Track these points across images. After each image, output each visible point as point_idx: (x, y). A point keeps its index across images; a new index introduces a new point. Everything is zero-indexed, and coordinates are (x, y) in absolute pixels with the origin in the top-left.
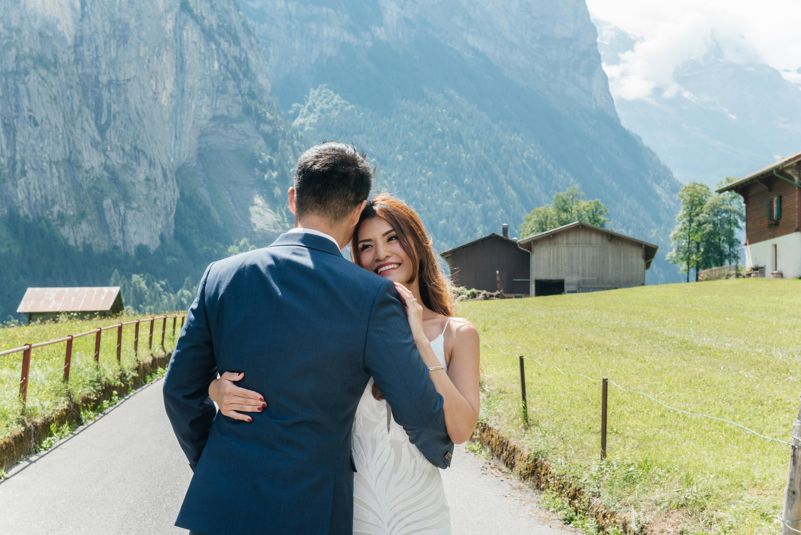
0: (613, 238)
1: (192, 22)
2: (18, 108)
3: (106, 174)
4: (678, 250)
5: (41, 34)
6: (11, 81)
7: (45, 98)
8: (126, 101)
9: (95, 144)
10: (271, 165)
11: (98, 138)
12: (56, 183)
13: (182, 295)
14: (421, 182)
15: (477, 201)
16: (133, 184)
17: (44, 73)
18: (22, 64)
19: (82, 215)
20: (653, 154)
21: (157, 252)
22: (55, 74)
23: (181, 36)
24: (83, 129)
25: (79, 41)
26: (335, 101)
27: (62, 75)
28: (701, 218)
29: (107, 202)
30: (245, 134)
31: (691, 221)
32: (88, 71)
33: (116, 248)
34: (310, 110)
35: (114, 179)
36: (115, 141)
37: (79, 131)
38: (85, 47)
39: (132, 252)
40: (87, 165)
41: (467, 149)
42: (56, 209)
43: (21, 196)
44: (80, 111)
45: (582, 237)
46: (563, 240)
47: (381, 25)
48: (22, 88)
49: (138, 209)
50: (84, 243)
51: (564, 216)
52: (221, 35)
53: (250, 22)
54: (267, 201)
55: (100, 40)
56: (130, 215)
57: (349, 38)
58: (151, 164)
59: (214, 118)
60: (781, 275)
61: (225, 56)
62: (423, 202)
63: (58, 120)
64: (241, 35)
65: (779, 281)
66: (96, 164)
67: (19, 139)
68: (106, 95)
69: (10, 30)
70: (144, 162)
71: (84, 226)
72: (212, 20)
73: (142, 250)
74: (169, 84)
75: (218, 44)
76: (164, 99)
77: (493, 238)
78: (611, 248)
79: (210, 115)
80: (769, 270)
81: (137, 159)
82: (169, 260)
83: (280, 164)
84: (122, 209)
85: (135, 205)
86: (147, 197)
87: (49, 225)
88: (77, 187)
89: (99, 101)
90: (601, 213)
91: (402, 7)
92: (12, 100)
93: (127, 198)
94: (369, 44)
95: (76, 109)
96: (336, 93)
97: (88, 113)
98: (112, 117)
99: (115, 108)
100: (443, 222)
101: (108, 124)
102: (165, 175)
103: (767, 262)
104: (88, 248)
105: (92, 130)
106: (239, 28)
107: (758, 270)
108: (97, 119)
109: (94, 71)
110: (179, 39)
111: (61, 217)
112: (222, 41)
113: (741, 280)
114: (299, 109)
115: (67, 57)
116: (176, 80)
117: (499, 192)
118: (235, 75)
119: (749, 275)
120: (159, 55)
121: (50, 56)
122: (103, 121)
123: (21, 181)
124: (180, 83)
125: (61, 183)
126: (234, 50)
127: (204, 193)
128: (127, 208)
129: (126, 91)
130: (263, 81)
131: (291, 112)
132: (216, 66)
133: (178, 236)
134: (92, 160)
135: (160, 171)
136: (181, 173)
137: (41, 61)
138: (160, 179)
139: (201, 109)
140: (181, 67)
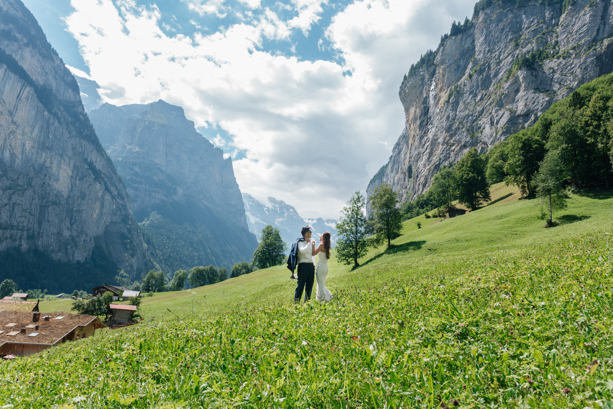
1: (108, 194)
2: (44, 217)
3: (70, 238)
5: (56, 195)
7: (54, 214)
8: (81, 216)
9: (68, 229)
11: (70, 226)
12: (53, 240)
14: (180, 245)
16: (79, 241)
17: (55, 206)
18: (48, 204)
19: (60, 250)
21: (83, 263)
22: (59, 207)
23: (104, 197)
24: (65, 224)
25: (69, 197)
27: (61, 208)
29: (69, 247)
30: (120, 228)
32: (70, 207)
33: (70, 261)
35: (73, 240)
36: (75, 228)
37: (63, 225)
38: (70, 200)
39: (75, 262)
40: (64, 235)
41: (197, 236)
42: (51, 248)
43: (40, 243)
44: (65, 218)
48: (46, 211)
49: (79, 249)
50: (59, 259)
52: (118, 197)
55: (76, 198)
56: (76, 251)
58: (87, 236)
59: (111, 222)
61: (118, 204)
63: (57, 221)
64: (125, 198)
66: (67, 235)
67: (43, 226)
68: (75, 214)
69: (46, 193)
70: (84, 235)
71: (60, 254)
72: (115, 193)
73: (78, 262)
74: (97, 211)
75: (116, 200)
76: (95, 216)
79: (110, 221)
81: (82, 234)
84: (74, 249)
86: (83, 246)
87: (47, 253)
88: (60, 241)
89: (72, 216)
91: (184, 191)
92: (43, 214)
93: (76, 246)
97: (68, 219)
98: (76, 221)
99: (77, 218)
101: (74, 223)
102: (91, 239)
104: (60, 261)
105: (68, 224)
106: (125, 196)
108: (70, 221)
109: (72, 207)
111: (52, 250)
112: (118, 199)
115: (64, 202)
118: (120, 210)
120: (95, 203)
121: (58, 202)
122: (73, 222)
123: (41, 239)
124: (101, 211)
125: (54, 240)
126: (121, 202)
127: (104, 245)
128: (76, 249)
129: (82, 213)
130: (130, 212)
132: (115, 207)
133: (92, 258)
134: (66, 233)
135: (89, 238)
136: (97, 239)
137: (54, 203)
138: (88, 241)
139: (106, 219)
140: (102, 207)
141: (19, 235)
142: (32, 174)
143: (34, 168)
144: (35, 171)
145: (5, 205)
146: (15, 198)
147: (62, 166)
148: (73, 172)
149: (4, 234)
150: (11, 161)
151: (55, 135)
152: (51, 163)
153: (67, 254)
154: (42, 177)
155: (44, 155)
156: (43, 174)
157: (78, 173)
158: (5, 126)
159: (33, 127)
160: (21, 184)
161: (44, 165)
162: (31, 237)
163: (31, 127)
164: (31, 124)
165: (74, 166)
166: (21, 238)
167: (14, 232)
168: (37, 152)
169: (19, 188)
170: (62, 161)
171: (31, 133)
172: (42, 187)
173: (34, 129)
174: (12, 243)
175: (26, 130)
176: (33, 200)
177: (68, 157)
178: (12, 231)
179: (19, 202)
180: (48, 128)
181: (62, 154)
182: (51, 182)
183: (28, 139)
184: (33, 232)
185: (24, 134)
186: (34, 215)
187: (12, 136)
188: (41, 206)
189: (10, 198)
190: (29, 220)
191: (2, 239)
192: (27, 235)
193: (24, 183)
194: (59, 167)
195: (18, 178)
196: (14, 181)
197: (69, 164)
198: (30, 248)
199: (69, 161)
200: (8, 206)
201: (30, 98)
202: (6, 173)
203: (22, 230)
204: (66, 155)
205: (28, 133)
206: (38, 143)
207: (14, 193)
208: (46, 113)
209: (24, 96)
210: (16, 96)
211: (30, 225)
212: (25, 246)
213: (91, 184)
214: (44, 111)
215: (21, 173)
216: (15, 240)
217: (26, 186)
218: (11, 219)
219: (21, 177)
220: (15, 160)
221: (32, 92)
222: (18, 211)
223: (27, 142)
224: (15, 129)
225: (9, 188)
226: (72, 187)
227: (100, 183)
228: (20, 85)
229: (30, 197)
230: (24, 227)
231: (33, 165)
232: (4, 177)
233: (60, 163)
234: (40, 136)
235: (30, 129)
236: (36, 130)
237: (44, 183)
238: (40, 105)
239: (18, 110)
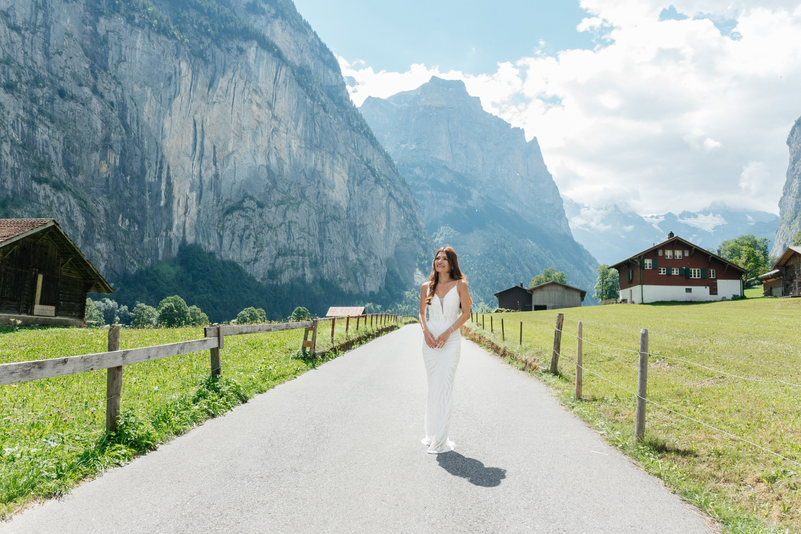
0: (568, 288)
1: (393, 201)
2: (324, 236)
3: (358, 262)
4: (597, 293)
5: (334, 207)
6: (322, 226)
7: (335, 232)
8: (367, 233)
9: (354, 250)
10: (425, 258)
11: (355, 248)
12: (339, 266)
13: (388, 312)
14: (488, 265)
15: (512, 273)
16: (369, 266)
17: (335, 222)
18: (327, 219)
19: (349, 279)
20: (588, 252)
21: (378, 294)
22: (339, 223)
23: (389, 206)
24: (349, 244)
25: (349, 209)
26: (452, 231)
27: (342, 223)
28: (607, 280)
29: (358, 274)
30: (414, 245)
31: (603, 281)
32: (352, 221)
33: (361, 292)
34: (441, 235)
35: (361, 264)
36: (362, 249)
37: (348, 245)
38: (351, 212)
39: (368, 294)
40: (351, 259)
41: (508, 251)
42: (339, 276)
43: (325, 271)
44: (348, 237)
45: (554, 287)
46: (546, 288)
47: (471, 199)
48: (326, 228)
49: (371, 277)
50: (349, 290)
51: (548, 279)
52: (405, 206)
53: (417, 200)
54: (423, 273)
55: (357, 210)
56: (367, 279)
57: (457, 205)
58: (376, 258)
59: (402, 239)
60: (633, 303)
61: (406, 214)
62: (489, 273)
63: (340, 241)
64: (413, 205)
65: (633, 305)
66: (354, 258)
67: (325, 248)
68: (358, 230)
69: (322, 206)
70: (373, 257)
71: (349, 283)
72: (401, 200)
73: (372, 293)
74: (384, 226)
75: (403, 209)
76: (381, 232)
77: (516, 288)
78: (566, 292)
79: (400, 238)
80: (629, 301)
81: (370, 256)
82: (383, 297)
83: (428, 258)
84: (364, 276)
85: (369, 275)
86: (374, 272)
87: (335, 283)
88: (347, 267)
89: (356, 233)
90: (564, 278)
91: (480, 192)
92: (323, 233)
93: (366, 272)
94: (466, 207)
95: (347, 236)
96: (452, 228)
97: (352, 238)
98: (361, 239)
99: (362, 235)
100: (497, 281)
101: (359, 242)
102: (381, 263)
103: (628, 297)
104: (351, 292)
105: (353, 244)
106: (412, 202)
107: (624, 301)
108: (355, 240)
109: (354, 221)
110: (388, 207)
111: (340, 279)
112: (405, 208)
113: (617, 305)
114: (436, 235)
115: (344, 216)
116: (386, 224)
117: (521, 269)
118: (410, 222)
119: (621, 302)
120: (380, 214)
121: (337, 216)
123: (325, 266)
124: (388, 225)
125: (341, 266)
126: (410, 211)
127: (397, 270)
128: (366, 276)
129: (366, 228)
130: (421, 223)
131: (433, 236)
132: (403, 218)
133: (386, 288)
134: (353, 256)
135: (379, 261)
136: (388, 262)
137: (334, 218)
138: (379, 264)
139: (396, 235)
140: (388, 219)
141: (301, 263)
142: (304, 182)
143: (305, 175)
144: (306, 178)
145: (281, 225)
146: (291, 215)
147: (336, 167)
148: (348, 174)
149: (284, 262)
150: (279, 167)
151: (322, 128)
152: (323, 165)
153: (358, 284)
154: (316, 185)
155: (314, 156)
156: (316, 181)
157: (355, 176)
158: (266, 122)
159: (296, 121)
160: (294, 196)
161: (315, 170)
162: (314, 264)
163: (294, 121)
164: (293, 118)
165: (350, 168)
166: (303, 266)
167: (295, 258)
168: (305, 153)
169: (292, 201)
170: (335, 161)
171: (296, 129)
172: (317, 198)
173: (298, 123)
174: (295, 273)
175: (289, 125)
176: (309, 216)
177: (341, 155)
178: (293, 257)
179: (294, 219)
180: (313, 119)
181: (334, 152)
182: (326, 191)
183: (293, 137)
184: (316, 257)
185: (287, 131)
186: (313, 235)
187: (276, 136)
188: (320, 223)
189: (285, 215)
190: (309, 242)
191: (284, 268)
192: (310, 261)
193: (297, 194)
194: (333, 170)
195: (290, 189)
196: (285, 193)
197: (343, 165)
198: (315, 278)
199: (343, 160)
200: (283, 226)
201: (288, 81)
202: (276, 183)
203: (303, 255)
204: (339, 153)
205: (292, 129)
206: (305, 141)
207: (287, 208)
208: (308, 100)
209: (281, 80)
210: (272, 81)
211: (311, 249)
212: (309, 276)
213: (372, 189)
214: (306, 97)
215: (292, 183)
216: (297, 269)
217: (300, 199)
218: (289, 242)
219: (292, 187)
220: (283, 167)
221: (289, 74)
222: (295, 230)
223: (293, 141)
224: (277, 126)
225: (282, 203)
226: (351, 195)
227: (383, 187)
228: (274, 64)
229: (306, 212)
230: (304, 250)
231: (303, 170)
232: (275, 189)
233: (332, 163)
234: (306, 132)
235: (293, 123)
236: (301, 124)
237: (319, 193)
238: (300, 89)
239: (278, 100)
